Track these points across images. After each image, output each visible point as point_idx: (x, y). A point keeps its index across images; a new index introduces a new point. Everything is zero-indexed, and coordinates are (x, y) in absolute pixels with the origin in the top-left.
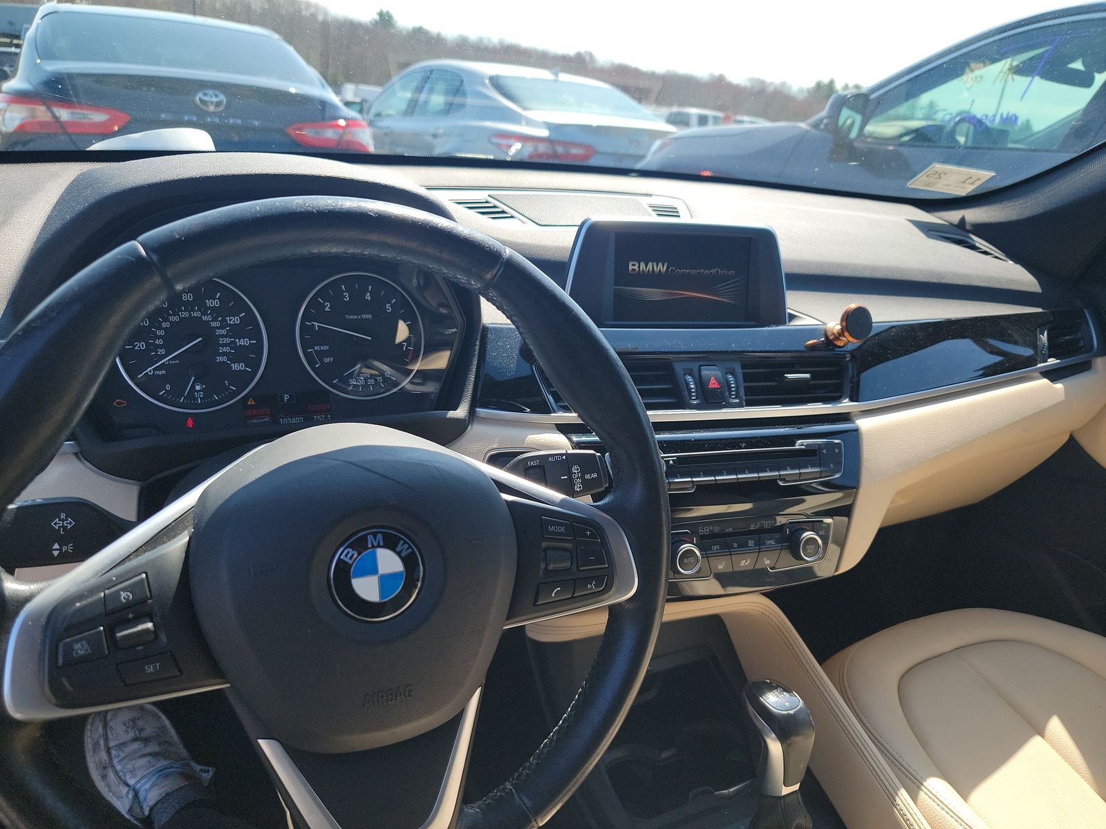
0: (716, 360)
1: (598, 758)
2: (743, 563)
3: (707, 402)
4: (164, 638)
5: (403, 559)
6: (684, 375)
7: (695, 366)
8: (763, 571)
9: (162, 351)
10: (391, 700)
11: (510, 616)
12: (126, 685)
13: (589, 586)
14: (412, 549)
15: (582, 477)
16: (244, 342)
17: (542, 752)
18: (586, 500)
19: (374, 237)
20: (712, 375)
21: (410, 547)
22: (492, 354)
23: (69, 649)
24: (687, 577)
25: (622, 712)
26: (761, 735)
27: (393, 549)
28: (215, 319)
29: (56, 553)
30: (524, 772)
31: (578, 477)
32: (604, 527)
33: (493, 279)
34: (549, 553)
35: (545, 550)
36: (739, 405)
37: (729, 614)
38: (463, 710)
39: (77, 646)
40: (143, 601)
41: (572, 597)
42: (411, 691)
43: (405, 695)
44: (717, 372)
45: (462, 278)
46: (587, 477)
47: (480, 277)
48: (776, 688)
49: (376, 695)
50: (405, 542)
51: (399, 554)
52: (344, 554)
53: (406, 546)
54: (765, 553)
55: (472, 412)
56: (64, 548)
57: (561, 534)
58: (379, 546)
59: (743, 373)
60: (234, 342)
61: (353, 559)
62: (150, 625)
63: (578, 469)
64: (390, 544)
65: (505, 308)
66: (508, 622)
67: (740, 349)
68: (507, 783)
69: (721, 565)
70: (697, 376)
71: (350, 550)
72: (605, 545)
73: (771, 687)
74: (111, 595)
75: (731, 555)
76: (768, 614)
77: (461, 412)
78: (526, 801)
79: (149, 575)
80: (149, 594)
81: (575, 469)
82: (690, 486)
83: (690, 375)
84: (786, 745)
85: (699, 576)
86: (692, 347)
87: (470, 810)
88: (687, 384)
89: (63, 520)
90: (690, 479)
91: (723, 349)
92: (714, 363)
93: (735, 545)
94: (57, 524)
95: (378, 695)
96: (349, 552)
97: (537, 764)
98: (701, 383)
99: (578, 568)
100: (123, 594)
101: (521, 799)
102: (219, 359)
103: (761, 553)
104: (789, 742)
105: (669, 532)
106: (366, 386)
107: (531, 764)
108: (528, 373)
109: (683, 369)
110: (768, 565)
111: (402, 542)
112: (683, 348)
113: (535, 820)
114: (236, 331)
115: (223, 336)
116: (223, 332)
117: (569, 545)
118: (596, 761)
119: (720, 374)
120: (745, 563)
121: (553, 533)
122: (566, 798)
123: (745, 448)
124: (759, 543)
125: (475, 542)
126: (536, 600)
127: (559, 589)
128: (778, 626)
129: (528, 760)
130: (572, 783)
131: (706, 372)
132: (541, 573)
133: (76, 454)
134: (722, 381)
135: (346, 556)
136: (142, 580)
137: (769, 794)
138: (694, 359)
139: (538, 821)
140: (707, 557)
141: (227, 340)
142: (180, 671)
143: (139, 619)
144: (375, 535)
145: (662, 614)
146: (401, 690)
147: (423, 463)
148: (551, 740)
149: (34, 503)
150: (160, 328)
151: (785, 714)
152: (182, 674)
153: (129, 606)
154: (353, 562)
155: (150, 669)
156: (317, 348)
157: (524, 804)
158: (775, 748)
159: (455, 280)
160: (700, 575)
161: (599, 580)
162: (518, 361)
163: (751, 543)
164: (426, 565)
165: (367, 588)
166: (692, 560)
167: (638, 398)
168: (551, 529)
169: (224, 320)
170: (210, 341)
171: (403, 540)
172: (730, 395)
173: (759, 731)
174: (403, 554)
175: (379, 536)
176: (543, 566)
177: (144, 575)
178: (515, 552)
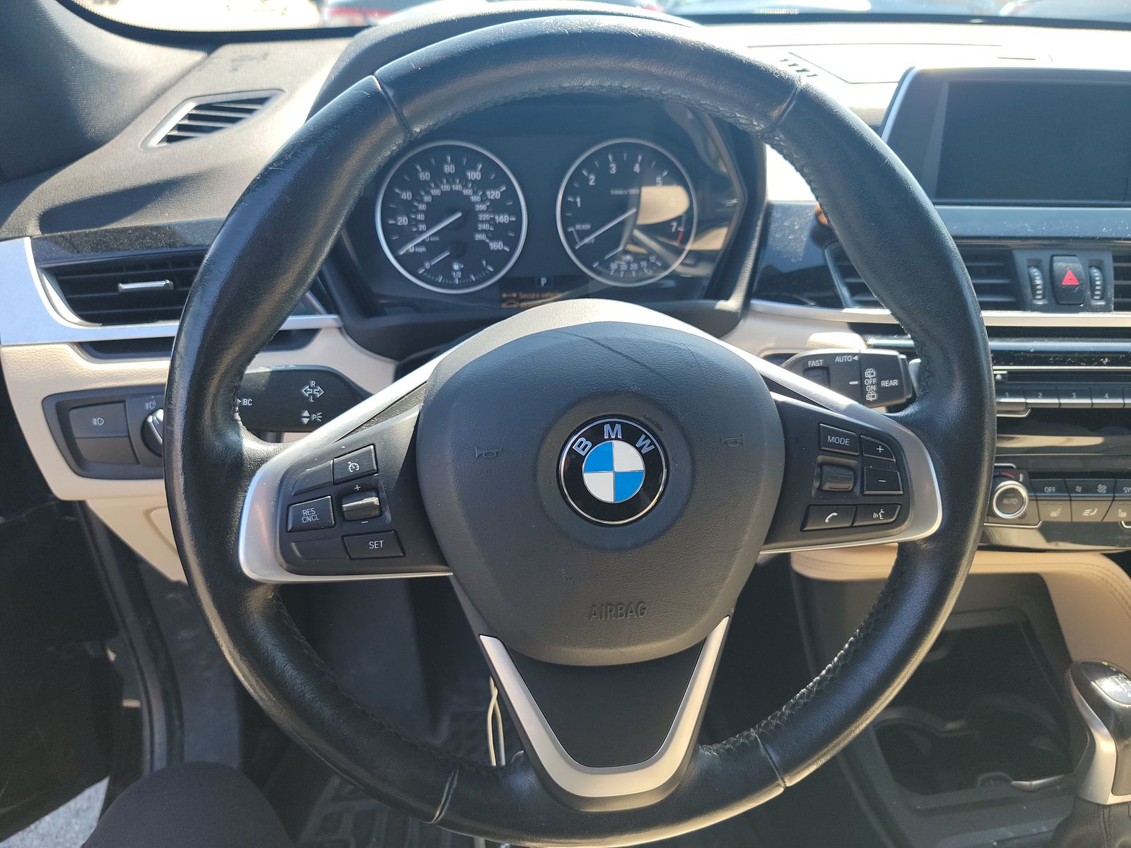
0: (1076, 249)
1: (868, 722)
2: (1087, 513)
3: (1058, 303)
4: (388, 515)
5: (644, 457)
6: (1029, 267)
7: (1044, 256)
8: (1116, 526)
9: (422, 227)
10: (621, 616)
11: (770, 539)
12: (351, 559)
13: (875, 515)
14: (655, 446)
15: (878, 384)
16: (503, 219)
17: (797, 703)
18: (881, 411)
19: (634, 65)
20: (1069, 268)
21: (652, 443)
22: (775, 235)
23: (298, 515)
24: (1004, 522)
25: (903, 674)
26: (1088, 727)
27: (632, 442)
28: (475, 193)
29: (306, 421)
30: (774, 722)
31: (872, 384)
32: (902, 444)
33: (781, 116)
34: (826, 469)
35: (821, 465)
36: (1105, 309)
37: (1055, 576)
38: (706, 639)
39: (305, 512)
40: (371, 473)
41: (851, 527)
42: (645, 609)
43: (636, 612)
44: (1076, 265)
45: (741, 118)
46: (885, 384)
47: (764, 116)
48: (1117, 673)
49: (604, 607)
50: (647, 437)
51: (639, 449)
52: (578, 443)
53: (648, 442)
54: (1121, 503)
55: (746, 305)
56: (314, 417)
57: (844, 447)
58: (617, 439)
59: (1115, 268)
60: (494, 219)
61: (586, 450)
62: (375, 500)
63: (872, 374)
64: (630, 437)
65: (795, 156)
66: (767, 546)
67: (1114, 235)
68: (752, 730)
69: (1056, 512)
70: (1046, 267)
71: (583, 439)
72: (901, 466)
73: (1107, 671)
74: (339, 463)
75: (1071, 500)
76: (1110, 581)
77: (732, 304)
78: (773, 755)
79: (377, 448)
80: (375, 468)
81: (870, 374)
82: (1022, 408)
83: (1037, 267)
84: (1122, 746)
85: (1021, 522)
86: (1044, 231)
87: (708, 752)
88: (1031, 279)
89: (313, 388)
90: (1022, 400)
91: (1089, 234)
92: (1073, 253)
93: (1079, 489)
94: (306, 391)
95: (606, 608)
96: (582, 442)
97: (790, 715)
98: (1052, 279)
99: (862, 491)
100: (351, 465)
101: (767, 752)
102: (479, 237)
103: (1114, 502)
104: (1127, 742)
105: (991, 463)
106: (628, 271)
107: (783, 714)
108: (819, 262)
109: (1028, 260)
110: (1123, 518)
111: (643, 436)
112: (1030, 232)
113: (782, 779)
114: (496, 207)
115: (483, 212)
116: (483, 207)
117: (853, 462)
118: (864, 725)
119: (1081, 266)
120: (1090, 513)
121: (833, 445)
122: (823, 761)
123: (1108, 364)
124: (1113, 490)
125: (732, 445)
126: (804, 524)
127: (835, 514)
128: (1123, 598)
129: (779, 708)
130: (831, 745)
131: (1061, 264)
132: (813, 493)
133: (340, 329)
134: (1083, 275)
135: (579, 446)
136: (370, 451)
137: (1089, 799)
138: (1045, 247)
139: (786, 781)
140: (1037, 500)
141: (486, 217)
142: (403, 550)
143: (365, 491)
144: (613, 425)
145: (970, 562)
146: (632, 606)
147: (677, 345)
148: (810, 691)
149: (286, 368)
150: (421, 201)
151: (1125, 708)
152: (405, 555)
153: (356, 477)
154: (586, 455)
155: (374, 545)
156: (578, 227)
157: (771, 758)
158: (1106, 746)
159: (731, 120)
160: (1023, 522)
161: (889, 509)
162: (807, 245)
163: (1102, 488)
164: (671, 467)
165: (600, 486)
166: (1015, 501)
167: (967, 278)
168: (832, 439)
169: (484, 194)
170: (470, 216)
171: (645, 434)
172: (1093, 295)
173: (1086, 723)
174: (644, 451)
175: (618, 427)
176: (816, 484)
177: (372, 447)
178: (782, 464)
